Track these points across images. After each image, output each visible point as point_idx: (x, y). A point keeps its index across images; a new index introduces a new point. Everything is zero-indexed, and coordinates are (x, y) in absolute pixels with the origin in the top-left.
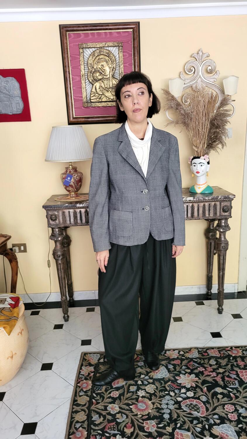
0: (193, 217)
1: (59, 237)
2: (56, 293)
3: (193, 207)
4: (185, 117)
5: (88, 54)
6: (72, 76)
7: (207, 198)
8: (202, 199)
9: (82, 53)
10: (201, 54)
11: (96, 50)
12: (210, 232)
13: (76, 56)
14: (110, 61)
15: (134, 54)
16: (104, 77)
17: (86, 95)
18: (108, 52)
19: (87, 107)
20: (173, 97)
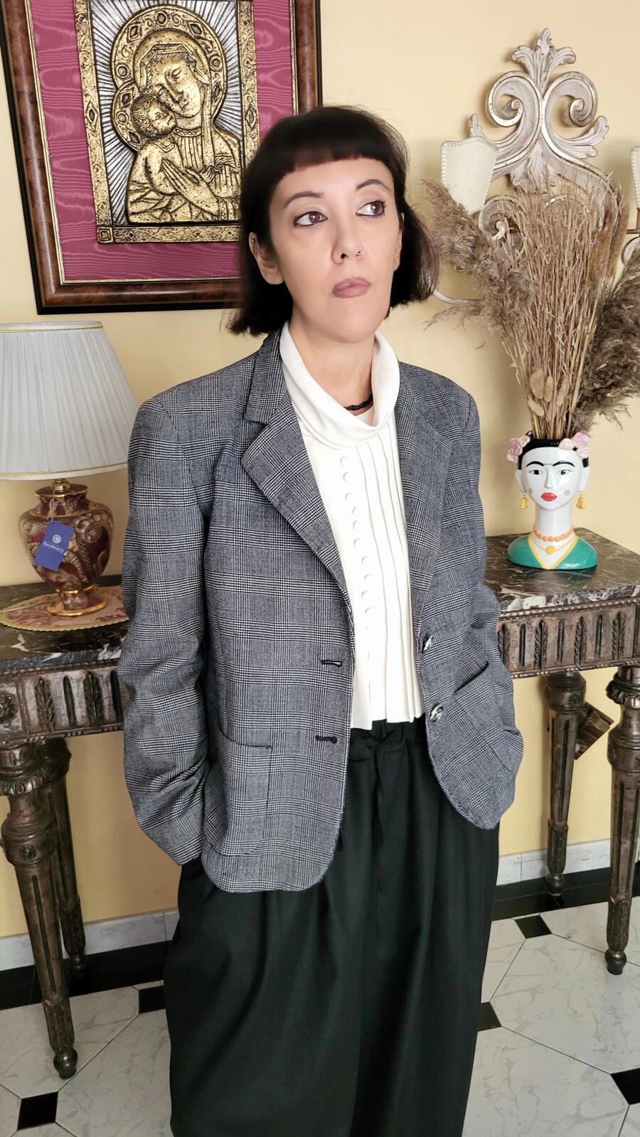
0: (543, 665)
1: (27, 781)
2: (15, 939)
3: (542, 630)
4: (501, 290)
5: (110, 26)
6: (48, 115)
7: (593, 597)
8: (577, 602)
9: (85, 16)
10: (545, 50)
11: (141, 11)
12: (564, 689)
13: (60, 30)
14: (204, 61)
15: (299, 34)
16: (181, 123)
17: (106, 195)
18: (192, 19)
19: (115, 243)
20: (459, 210)
